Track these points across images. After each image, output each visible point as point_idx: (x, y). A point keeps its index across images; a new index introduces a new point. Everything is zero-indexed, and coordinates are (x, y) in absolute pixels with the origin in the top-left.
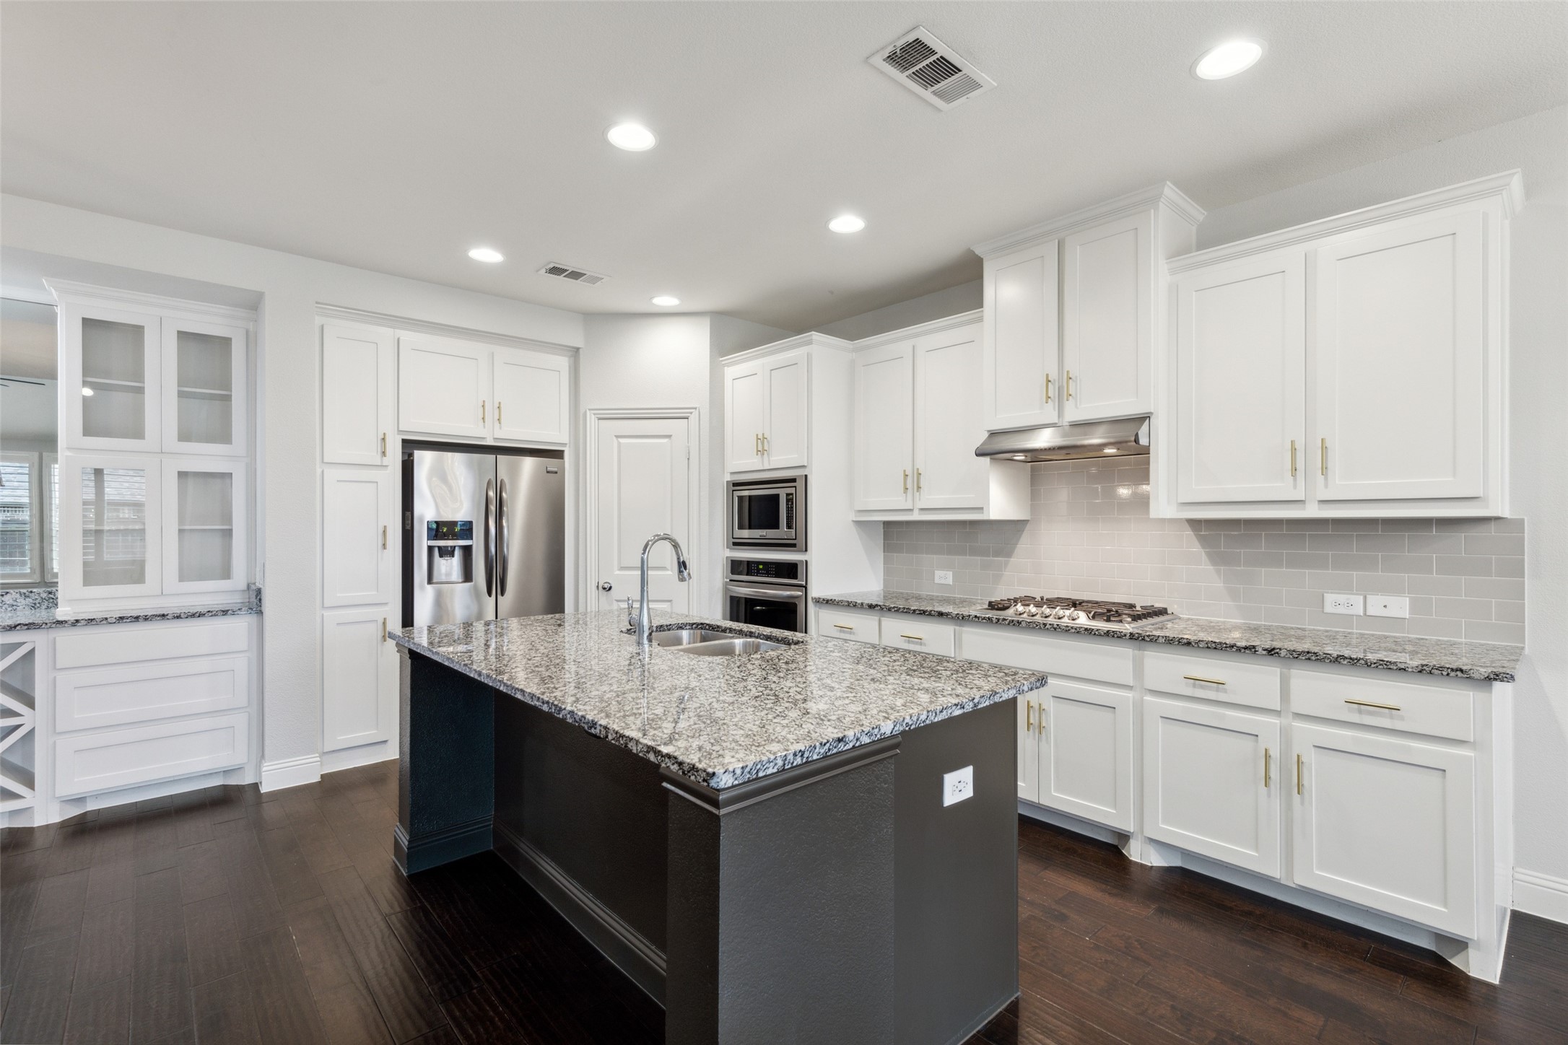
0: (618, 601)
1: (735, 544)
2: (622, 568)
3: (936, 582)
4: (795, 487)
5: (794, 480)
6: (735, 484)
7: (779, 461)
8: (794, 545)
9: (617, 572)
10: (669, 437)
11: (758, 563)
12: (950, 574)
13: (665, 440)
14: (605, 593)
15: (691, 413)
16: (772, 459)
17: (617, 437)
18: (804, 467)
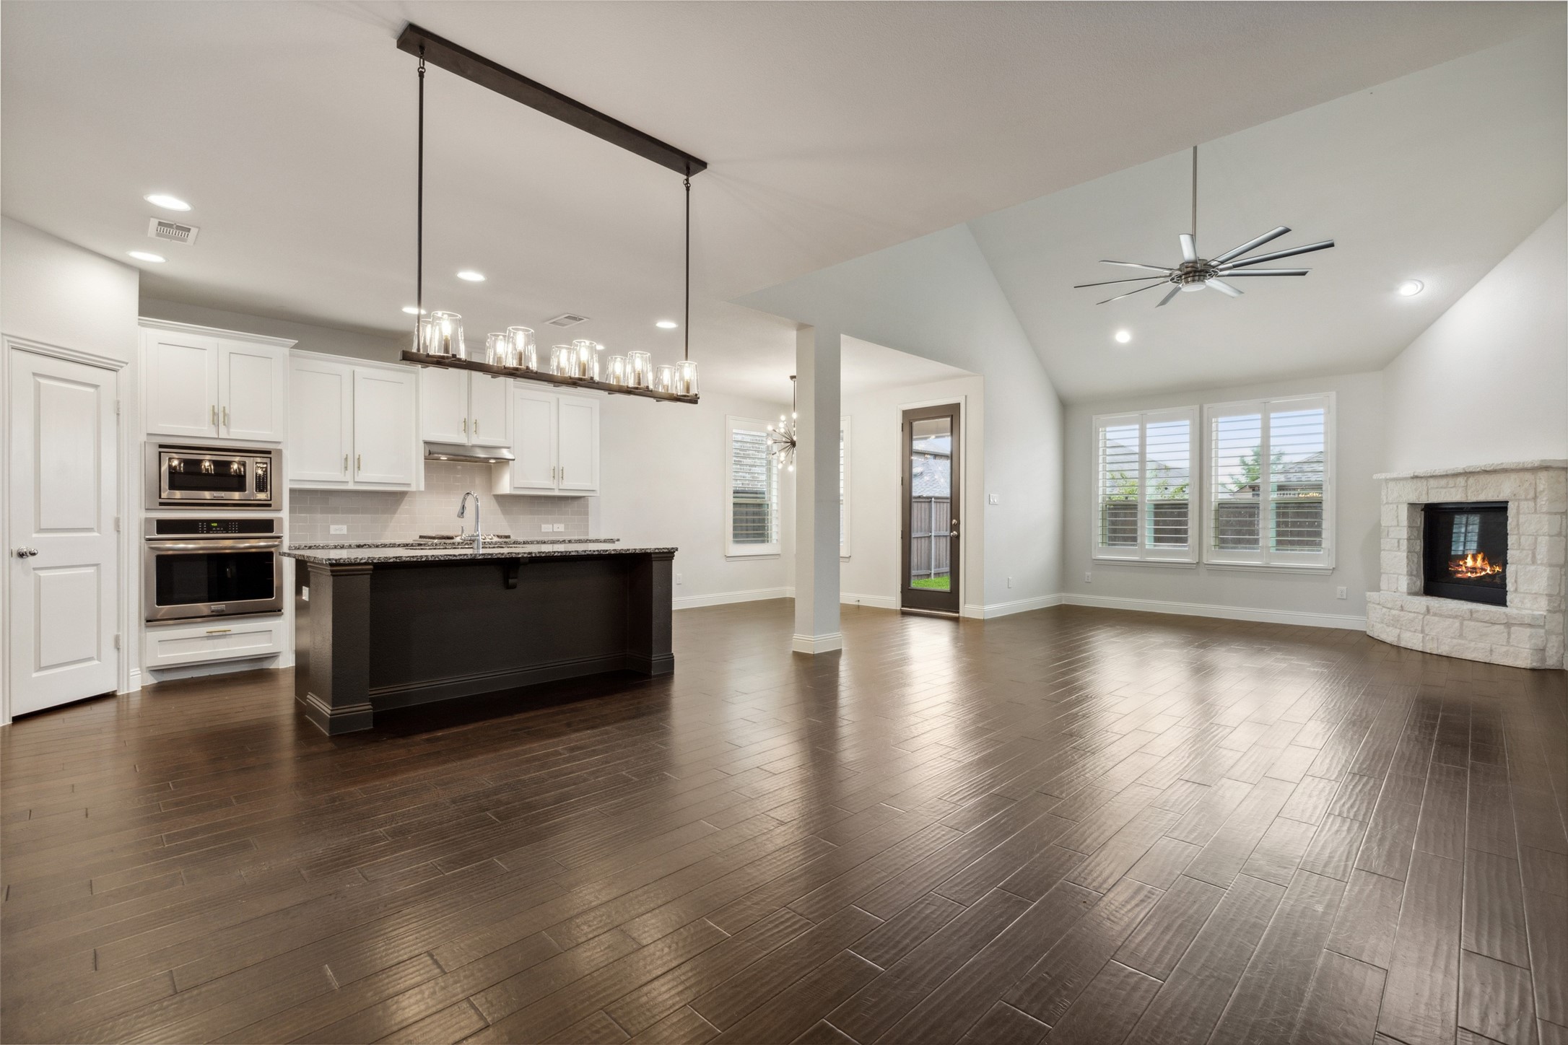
0: (34, 569)
1: (161, 504)
2: (41, 530)
3: (331, 533)
4: (271, 458)
5: (269, 452)
6: (161, 446)
7: (240, 432)
8: (269, 505)
9: (34, 535)
10: (96, 386)
11: (209, 522)
12: (345, 527)
13: (91, 390)
14: (20, 560)
15: (122, 367)
16: (231, 430)
17: (34, 374)
18: (279, 443)
